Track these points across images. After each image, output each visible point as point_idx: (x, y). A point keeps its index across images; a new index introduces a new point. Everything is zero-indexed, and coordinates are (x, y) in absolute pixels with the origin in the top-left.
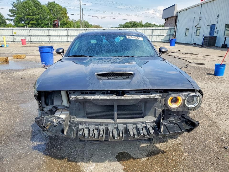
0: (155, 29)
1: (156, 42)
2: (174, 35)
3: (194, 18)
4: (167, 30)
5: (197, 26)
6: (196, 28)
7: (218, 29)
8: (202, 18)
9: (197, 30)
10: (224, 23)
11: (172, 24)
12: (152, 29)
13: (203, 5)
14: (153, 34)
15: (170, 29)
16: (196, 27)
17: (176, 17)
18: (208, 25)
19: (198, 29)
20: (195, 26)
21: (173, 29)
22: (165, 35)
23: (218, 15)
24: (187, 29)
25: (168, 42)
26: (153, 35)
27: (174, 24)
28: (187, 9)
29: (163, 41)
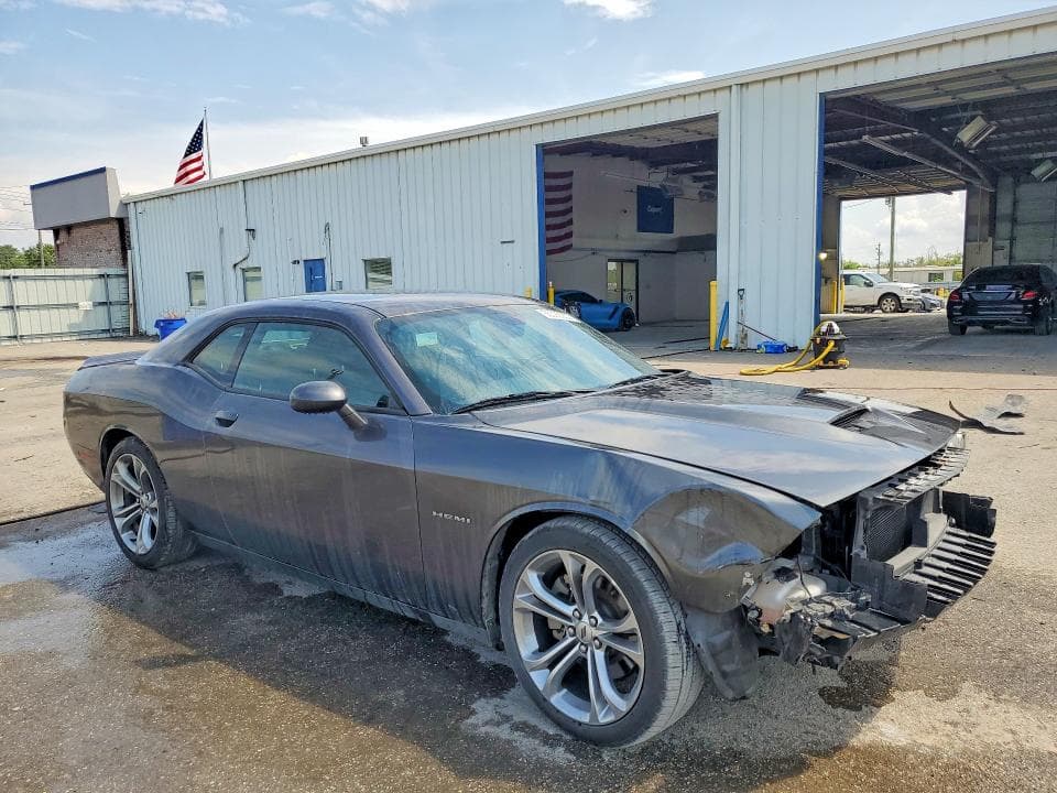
0: (26, 278)
1: (38, 341)
2: (131, 302)
3: (222, 231)
4: (89, 283)
5: (244, 265)
6: (239, 272)
7: (338, 278)
8: (258, 234)
9: (245, 280)
10: (356, 253)
11: (104, 254)
12: (9, 278)
13: (249, 184)
14: (16, 304)
15: (102, 276)
16: (238, 267)
17: (122, 223)
18: (294, 262)
19: (249, 274)
20: (235, 265)
21: (118, 276)
22: (86, 305)
23: (327, 227)
24: (195, 277)
25: (104, 335)
26: (18, 307)
27: (116, 254)
28: (176, 194)
29: (80, 333)
